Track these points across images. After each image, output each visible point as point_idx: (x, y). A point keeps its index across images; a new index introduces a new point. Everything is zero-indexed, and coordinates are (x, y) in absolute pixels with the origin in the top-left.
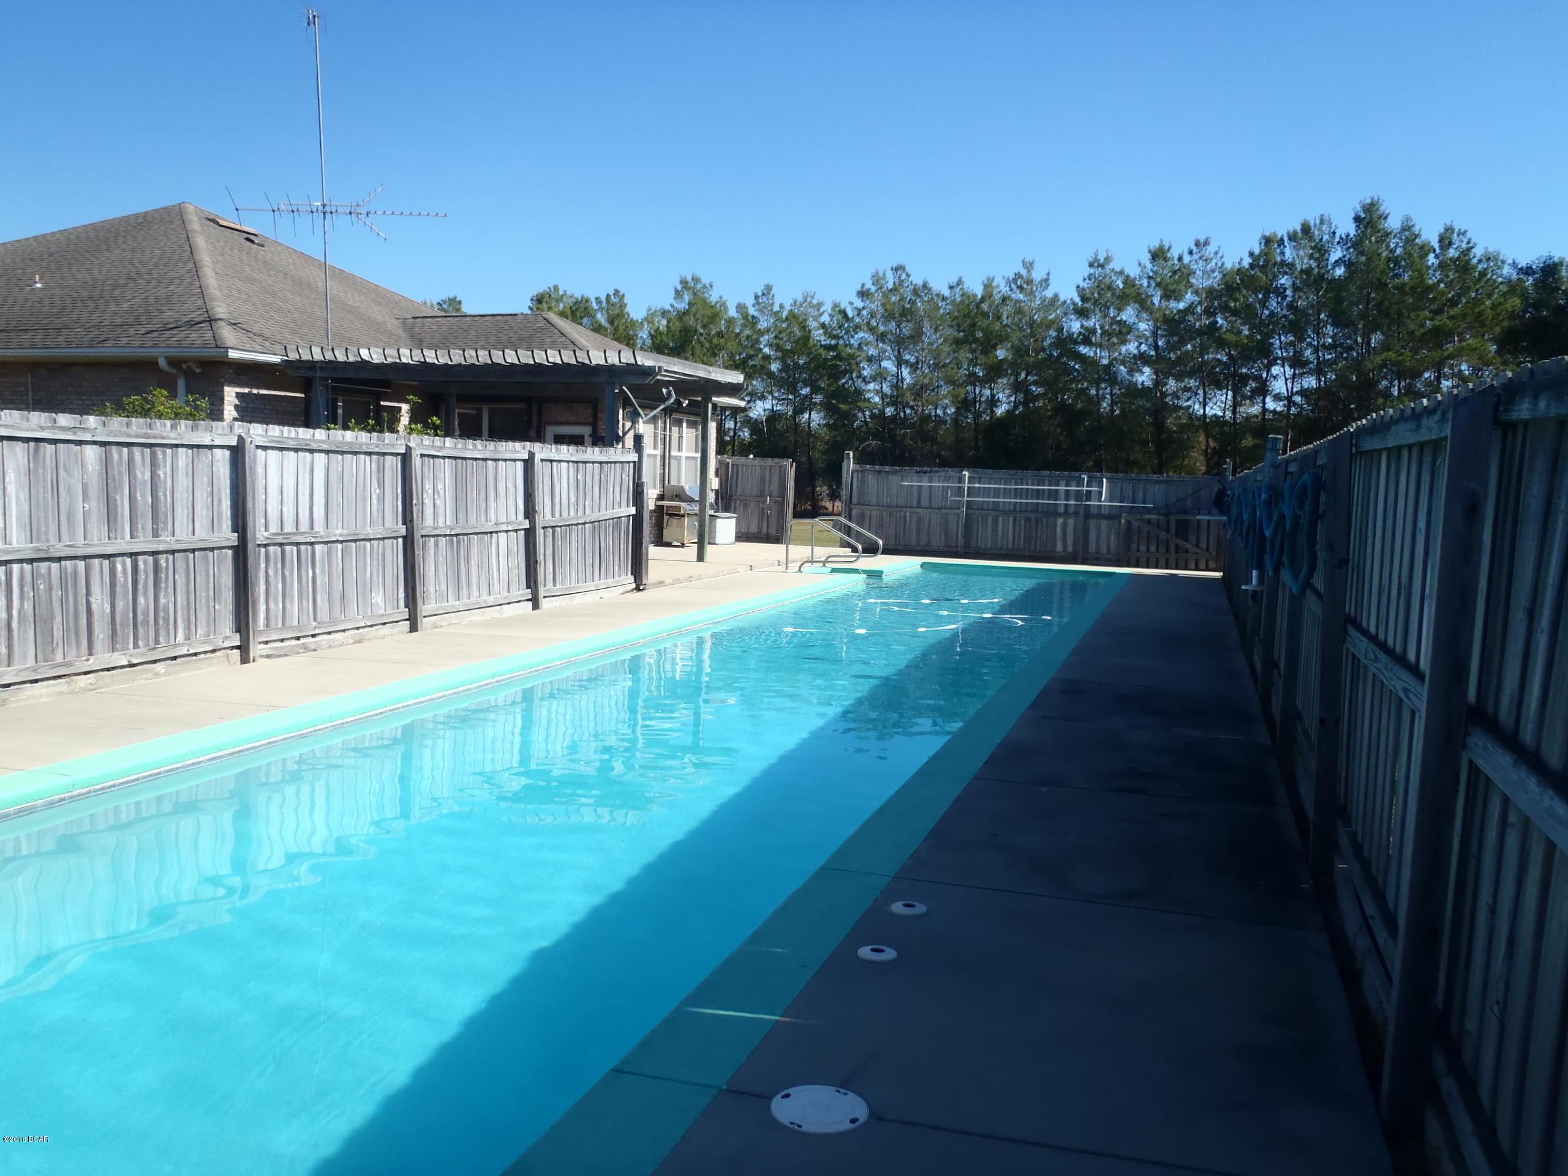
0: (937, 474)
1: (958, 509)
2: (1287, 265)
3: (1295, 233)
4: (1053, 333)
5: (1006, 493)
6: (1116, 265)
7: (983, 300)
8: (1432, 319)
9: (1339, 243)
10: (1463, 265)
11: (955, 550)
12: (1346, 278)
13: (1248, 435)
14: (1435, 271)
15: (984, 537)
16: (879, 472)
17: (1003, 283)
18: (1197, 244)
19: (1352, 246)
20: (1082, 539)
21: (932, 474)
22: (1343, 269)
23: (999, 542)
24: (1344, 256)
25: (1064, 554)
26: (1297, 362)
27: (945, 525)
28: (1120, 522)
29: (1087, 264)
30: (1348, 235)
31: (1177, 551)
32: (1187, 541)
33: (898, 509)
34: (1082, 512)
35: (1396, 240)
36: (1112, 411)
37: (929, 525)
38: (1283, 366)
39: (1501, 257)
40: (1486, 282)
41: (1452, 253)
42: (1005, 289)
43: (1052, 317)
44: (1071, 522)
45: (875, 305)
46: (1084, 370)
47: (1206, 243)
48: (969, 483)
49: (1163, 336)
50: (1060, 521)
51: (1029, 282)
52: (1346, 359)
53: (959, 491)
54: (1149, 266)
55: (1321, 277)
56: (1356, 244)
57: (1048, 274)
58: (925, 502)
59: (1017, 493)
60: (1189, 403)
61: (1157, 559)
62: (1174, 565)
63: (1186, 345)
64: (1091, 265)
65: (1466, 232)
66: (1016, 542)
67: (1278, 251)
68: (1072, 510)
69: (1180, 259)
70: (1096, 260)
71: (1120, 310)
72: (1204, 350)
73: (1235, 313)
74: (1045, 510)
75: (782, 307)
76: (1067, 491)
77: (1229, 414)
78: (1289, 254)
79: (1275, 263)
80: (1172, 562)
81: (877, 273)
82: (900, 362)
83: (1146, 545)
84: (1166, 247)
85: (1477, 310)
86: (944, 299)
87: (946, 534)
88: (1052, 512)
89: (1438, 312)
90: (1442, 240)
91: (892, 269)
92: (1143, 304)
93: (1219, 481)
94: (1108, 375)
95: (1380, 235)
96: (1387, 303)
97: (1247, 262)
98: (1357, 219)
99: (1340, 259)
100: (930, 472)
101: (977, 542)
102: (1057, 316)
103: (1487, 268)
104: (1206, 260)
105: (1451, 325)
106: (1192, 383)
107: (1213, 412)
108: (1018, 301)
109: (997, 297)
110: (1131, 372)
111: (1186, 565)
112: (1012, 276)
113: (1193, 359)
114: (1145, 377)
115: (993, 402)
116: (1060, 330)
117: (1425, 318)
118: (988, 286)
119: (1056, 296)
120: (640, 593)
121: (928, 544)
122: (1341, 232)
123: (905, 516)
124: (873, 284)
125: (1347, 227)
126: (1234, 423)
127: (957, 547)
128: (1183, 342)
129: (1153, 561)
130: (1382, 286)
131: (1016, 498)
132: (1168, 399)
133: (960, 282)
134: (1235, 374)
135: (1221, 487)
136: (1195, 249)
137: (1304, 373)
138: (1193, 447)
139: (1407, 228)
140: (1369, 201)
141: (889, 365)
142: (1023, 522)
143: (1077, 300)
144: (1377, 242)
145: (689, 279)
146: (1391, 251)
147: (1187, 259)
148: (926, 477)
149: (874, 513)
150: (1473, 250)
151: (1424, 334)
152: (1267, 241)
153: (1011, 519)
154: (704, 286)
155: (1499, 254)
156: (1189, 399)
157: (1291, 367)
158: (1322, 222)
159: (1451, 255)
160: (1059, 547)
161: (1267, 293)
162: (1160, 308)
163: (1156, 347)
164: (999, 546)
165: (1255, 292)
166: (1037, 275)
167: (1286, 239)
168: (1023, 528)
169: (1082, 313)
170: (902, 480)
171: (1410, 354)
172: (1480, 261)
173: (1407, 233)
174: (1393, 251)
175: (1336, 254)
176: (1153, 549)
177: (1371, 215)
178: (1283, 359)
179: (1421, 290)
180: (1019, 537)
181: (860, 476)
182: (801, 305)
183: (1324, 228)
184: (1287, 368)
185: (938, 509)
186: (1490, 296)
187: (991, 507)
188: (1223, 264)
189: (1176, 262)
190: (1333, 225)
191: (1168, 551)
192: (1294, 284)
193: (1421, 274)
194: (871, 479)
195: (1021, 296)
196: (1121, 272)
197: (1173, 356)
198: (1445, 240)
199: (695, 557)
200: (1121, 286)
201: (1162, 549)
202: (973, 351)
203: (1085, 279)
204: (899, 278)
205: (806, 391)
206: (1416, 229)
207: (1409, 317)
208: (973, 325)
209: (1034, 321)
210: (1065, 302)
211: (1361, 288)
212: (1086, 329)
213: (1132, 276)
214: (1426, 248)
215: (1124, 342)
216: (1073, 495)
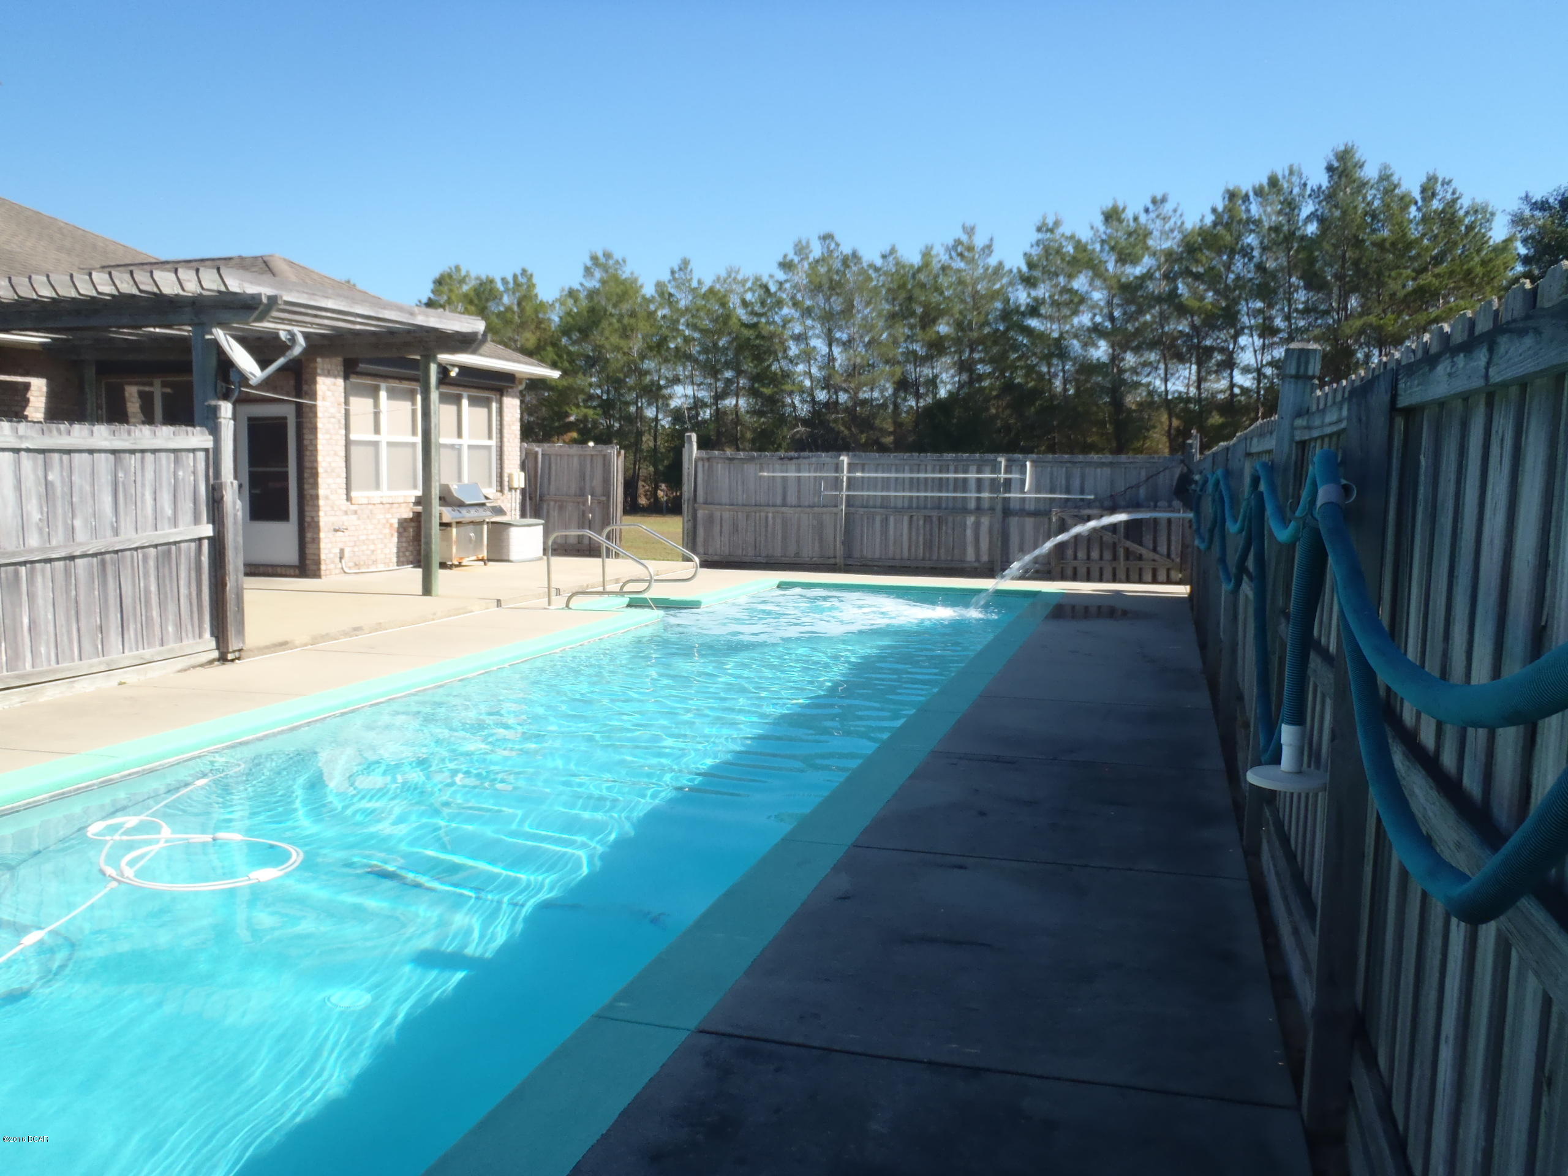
0: (805, 461)
1: (836, 506)
2: (1254, 222)
3: (1261, 188)
4: (999, 305)
5: (898, 484)
6: (1066, 229)
7: (919, 270)
8: (1414, 279)
9: (1310, 196)
10: (1448, 218)
11: (832, 561)
12: (1318, 236)
13: (1214, 413)
14: (1417, 224)
15: (870, 546)
16: (731, 459)
17: (942, 251)
18: (1154, 201)
19: (1325, 199)
20: (999, 544)
21: (800, 461)
22: (1315, 224)
23: (891, 548)
24: (1317, 210)
25: (976, 565)
26: (1267, 330)
27: (819, 529)
28: (1050, 519)
29: (1034, 228)
30: (1320, 187)
31: (1127, 558)
32: (1141, 544)
33: (755, 508)
34: (999, 507)
35: (1373, 192)
36: (1065, 390)
37: (799, 529)
38: (1252, 336)
39: (1490, 209)
40: (1474, 237)
41: (1436, 204)
42: (944, 258)
43: (997, 286)
44: (985, 521)
45: (801, 277)
46: (1032, 344)
47: (1164, 200)
48: (849, 471)
49: (1118, 305)
50: (971, 520)
51: (970, 249)
52: (1320, 326)
53: (836, 483)
54: (1102, 228)
55: (1291, 236)
56: (1330, 196)
57: (991, 240)
58: (792, 499)
59: (914, 484)
60: (1149, 379)
61: (1101, 569)
62: (1123, 577)
63: (1145, 315)
64: (1039, 230)
65: (1450, 181)
66: (913, 550)
67: (1243, 208)
68: (986, 505)
69: (1136, 219)
70: (1044, 224)
71: (1070, 277)
72: (1164, 318)
73: (1197, 277)
74: (951, 505)
75: (700, 282)
76: (979, 480)
77: (1193, 391)
78: (1255, 209)
79: (1241, 220)
80: (1121, 573)
81: (800, 242)
82: (830, 341)
83: (1085, 551)
84: (1121, 208)
85: (1465, 267)
86: (877, 269)
87: (821, 540)
88: (962, 509)
89: (1424, 270)
90: (1424, 190)
91: (819, 238)
92: (1095, 267)
93: (1182, 461)
94: (1058, 349)
95: (1355, 185)
96: (1364, 260)
97: (1209, 219)
98: (1330, 169)
99: (1312, 213)
100: (798, 458)
101: (862, 550)
102: (1002, 287)
103: (1475, 221)
104: (1164, 219)
105: (1437, 283)
106: (1153, 356)
107: (1174, 388)
108: (959, 271)
109: (936, 266)
110: (1085, 345)
111: (1140, 575)
112: (951, 242)
113: (1152, 331)
114: (1101, 351)
115: (933, 383)
116: (1007, 301)
117: (1407, 278)
118: (927, 254)
119: (1001, 264)
120: (228, 667)
121: (797, 555)
122: (1312, 183)
123: (767, 517)
124: (796, 253)
125: (1319, 178)
126: (1199, 400)
127: (835, 557)
128: (1141, 311)
129: (1095, 573)
130: (1358, 243)
131: (911, 490)
132: (1127, 376)
133: (893, 251)
134: (1198, 346)
135: (1185, 470)
136: (1151, 207)
137: (1273, 344)
138: (1154, 427)
139: (1385, 177)
140: (1342, 148)
141: (819, 344)
142: (921, 522)
143: (1024, 268)
144: (1352, 194)
145: (600, 254)
146: (1368, 204)
147: (1143, 218)
148: (792, 465)
149: (726, 515)
150: (1459, 201)
151: (1406, 296)
152: (1232, 195)
153: (906, 519)
154: (617, 262)
155: (1487, 206)
156: (1148, 375)
157: (1260, 336)
158: (1291, 173)
159: (1434, 207)
160: (970, 555)
161: (1232, 252)
162: (1115, 276)
163: (1112, 319)
164: (891, 555)
165: (1219, 253)
166: (979, 241)
167: (1251, 194)
168: (922, 531)
169: (1029, 282)
170: (761, 470)
171: (1393, 317)
172: (1467, 213)
173: (1385, 183)
174: (1369, 204)
175: (1307, 209)
176: (1095, 555)
177: (1345, 163)
178: (1251, 328)
179: (1402, 246)
180: (917, 542)
181: (707, 464)
182: (725, 281)
183: (1295, 179)
184: (1256, 338)
185: (809, 506)
186: (1478, 251)
187: (878, 503)
188: (1183, 223)
189: (1132, 223)
190: (1304, 176)
191: (1115, 558)
192: (1261, 243)
193: (1401, 228)
194: (720, 468)
195: (962, 265)
196: (1072, 237)
197: (1130, 327)
198: (1428, 190)
199: (419, 589)
200: (1072, 251)
201: (1108, 555)
202: (912, 327)
203: (1032, 246)
204: (828, 248)
205: (729, 374)
206: (1395, 179)
207: (1389, 276)
208: (910, 299)
209: (977, 292)
210: (1011, 271)
211: (1336, 247)
212: (1036, 299)
213: (1084, 240)
214: (1408, 199)
215: (1075, 312)
216: (987, 484)
